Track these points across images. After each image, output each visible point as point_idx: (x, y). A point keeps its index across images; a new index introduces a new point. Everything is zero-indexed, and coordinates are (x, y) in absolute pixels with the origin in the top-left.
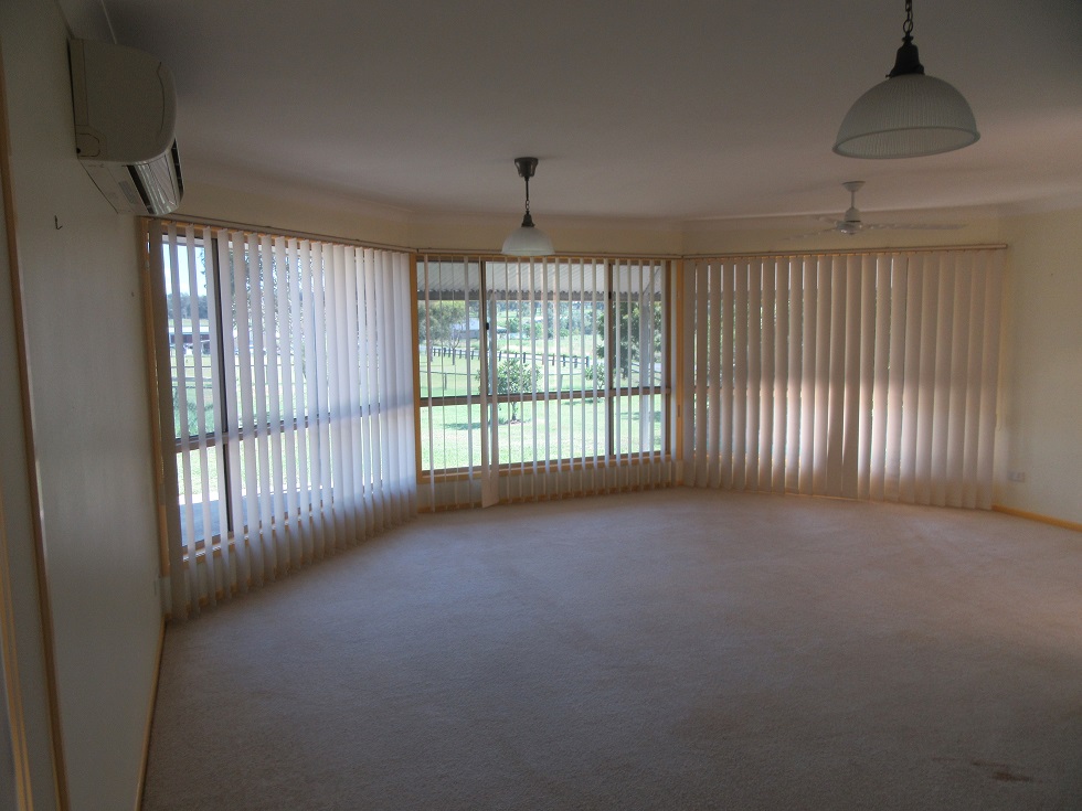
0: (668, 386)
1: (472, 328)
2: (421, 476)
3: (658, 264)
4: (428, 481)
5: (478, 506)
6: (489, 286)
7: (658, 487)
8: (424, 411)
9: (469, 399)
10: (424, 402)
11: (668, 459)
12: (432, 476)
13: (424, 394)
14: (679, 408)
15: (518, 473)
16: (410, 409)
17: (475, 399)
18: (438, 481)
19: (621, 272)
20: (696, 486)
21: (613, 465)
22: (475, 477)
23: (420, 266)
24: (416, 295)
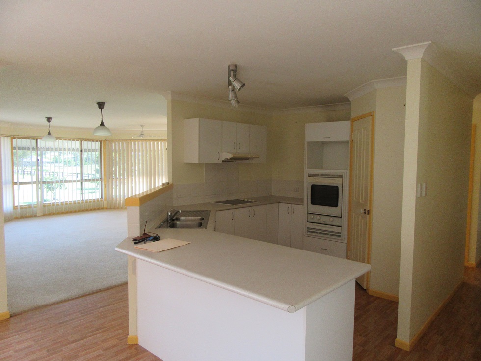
0: (101, 179)
1: (33, 160)
2: (15, 208)
3: (97, 141)
4: (17, 209)
5: (35, 216)
6: (39, 146)
7: (98, 209)
8: (16, 187)
9: (32, 183)
10: (16, 183)
11: (101, 201)
12: (19, 207)
13: (16, 181)
14: (105, 185)
15: (50, 206)
16: (11, 185)
17: (34, 183)
18: (21, 208)
19: (84, 143)
20: (111, 208)
21: (83, 203)
22: (35, 207)
23: (14, 140)
24: (13, 148)
